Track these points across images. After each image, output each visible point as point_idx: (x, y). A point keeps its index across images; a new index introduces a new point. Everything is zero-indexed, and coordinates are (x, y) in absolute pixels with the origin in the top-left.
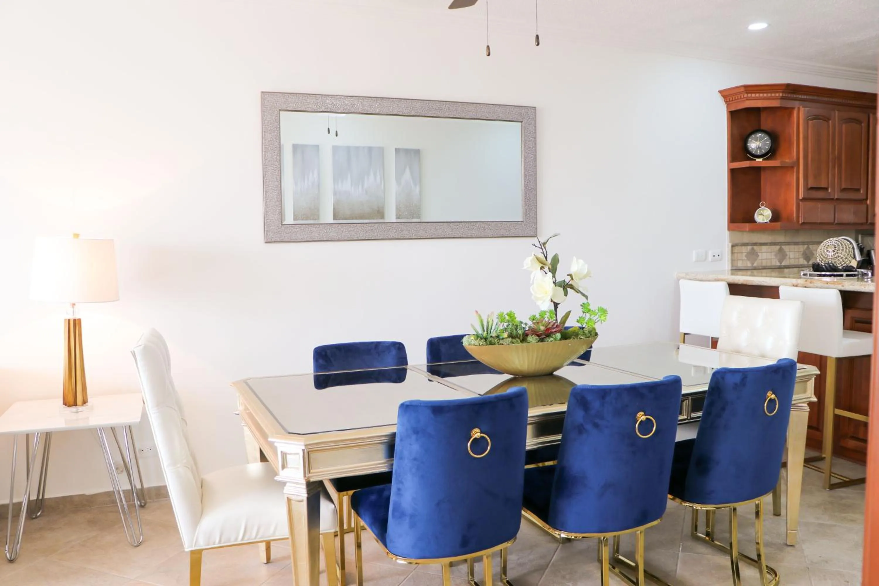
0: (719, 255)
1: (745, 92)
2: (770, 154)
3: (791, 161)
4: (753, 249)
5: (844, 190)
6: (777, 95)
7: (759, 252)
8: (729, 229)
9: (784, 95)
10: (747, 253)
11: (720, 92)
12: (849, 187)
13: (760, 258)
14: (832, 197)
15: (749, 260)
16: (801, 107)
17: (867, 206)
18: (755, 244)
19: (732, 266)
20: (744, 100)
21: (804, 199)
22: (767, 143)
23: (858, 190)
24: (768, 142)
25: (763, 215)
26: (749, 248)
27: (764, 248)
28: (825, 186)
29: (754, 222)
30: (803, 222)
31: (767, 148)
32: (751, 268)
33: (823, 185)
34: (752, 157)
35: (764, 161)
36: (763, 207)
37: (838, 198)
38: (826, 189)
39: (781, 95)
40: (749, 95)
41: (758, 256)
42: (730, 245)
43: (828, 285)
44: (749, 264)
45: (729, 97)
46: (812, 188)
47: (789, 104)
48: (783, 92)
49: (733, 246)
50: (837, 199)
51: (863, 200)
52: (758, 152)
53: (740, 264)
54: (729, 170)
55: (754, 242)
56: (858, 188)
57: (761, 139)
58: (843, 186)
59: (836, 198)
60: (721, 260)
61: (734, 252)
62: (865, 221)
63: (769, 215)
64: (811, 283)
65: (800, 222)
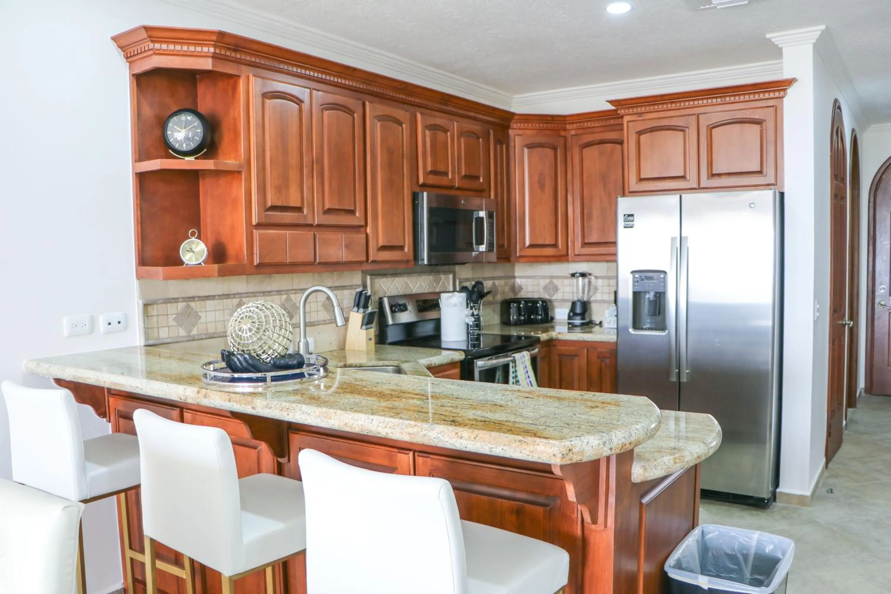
0: (119, 323)
1: (149, 39)
2: (205, 150)
3: (237, 162)
4: (188, 306)
5: (329, 211)
6: (205, 49)
7: (200, 312)
8: (139, 277)
9: (218, 51)
10: (177, 314)
11: (115, 39)
12: (337, 207)
13: (203, 320)
14: (309, 222)
15: (181, 326)
16: (251, 76)
17: (367, 235)
18: (192, 298)
19: (147, 338)
20: (151, 55)
21: (259, 226)
22: (197, 131)
23: (352, 212)
24: (200, 131)
25: (194, 252)
26: (181, 305)
27: (210, 304)
28: (298, 204)
29: (180, 263)
30: (259, 263)
31: (198, 139)
32: (185, 339)
33: (294, 202)
34: (175, 154)
35: (198, 161)
36: (193, 239)
37: (319, 223)
38: (299, 209)
39: (212, 50)
40: (157, 46)
41: (200, 317)
42: (141, 303)
43: (231, 404)
44: (182, 333)
45: (130, 50)
46: (273, 208)
47: (229, 69)
48: (215, 46)
49: (146, 306)
50: (319, 226)
51: (360, 226)
52: (184, 145)
53: (164, 334)
54: (134, 175)
55: (190, 295)
56: (353, 208)
57: (187, 124)
58: (327, 206)
59: (316, 223)
60: (126, 329)
61: (149, 315)
62: (364, 259)
63: (203, 251)
64: (205, 396)
65: (255, 264)
